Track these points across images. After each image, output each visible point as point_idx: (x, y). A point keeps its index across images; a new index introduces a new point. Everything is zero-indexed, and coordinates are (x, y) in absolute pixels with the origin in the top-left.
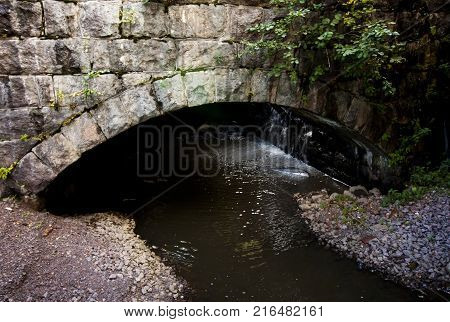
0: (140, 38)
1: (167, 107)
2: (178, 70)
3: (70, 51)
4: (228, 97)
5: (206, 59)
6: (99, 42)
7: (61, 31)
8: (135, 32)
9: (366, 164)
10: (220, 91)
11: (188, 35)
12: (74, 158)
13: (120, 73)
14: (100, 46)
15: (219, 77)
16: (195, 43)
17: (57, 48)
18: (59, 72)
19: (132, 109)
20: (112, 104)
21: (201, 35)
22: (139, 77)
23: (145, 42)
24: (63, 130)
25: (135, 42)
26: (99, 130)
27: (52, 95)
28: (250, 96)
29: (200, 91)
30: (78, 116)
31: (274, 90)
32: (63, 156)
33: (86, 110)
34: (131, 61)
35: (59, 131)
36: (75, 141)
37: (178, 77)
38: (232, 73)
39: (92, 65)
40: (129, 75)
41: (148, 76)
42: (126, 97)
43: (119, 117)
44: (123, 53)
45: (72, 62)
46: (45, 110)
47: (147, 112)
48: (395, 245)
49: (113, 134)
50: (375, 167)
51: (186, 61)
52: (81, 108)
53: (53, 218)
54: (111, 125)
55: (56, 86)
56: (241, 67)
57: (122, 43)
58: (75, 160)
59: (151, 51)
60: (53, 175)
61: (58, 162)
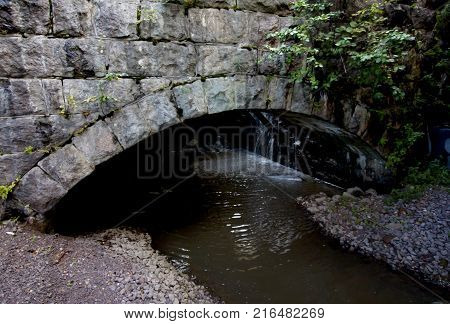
0: (159, 41)
1: (188, 113)
2: (198, 75)
3: (83, 52)
4: (248, 103)
5: (226, 65)
6: (115, 43)
7: (72, 29)
8: (154, 34)
9: (359, 167)
10: (240, 98)
11: (209, 39)
12: (87, 171)
13: (138, 77)
14: (117, 48)
15: (238, 83)
16: (215, 48)
17: (67, 48)
18: (70, 75)
19: (150, 117)
20: (129, 111)
21: (221, 40)
22: (159, 83)
23: (165, 45)
24: (74, 141)
25: (154, 44)
26: (115, 139)
27: (61, 101)
28: (268, 102)
29: (221, 97)
30: (91, 124)
31: (289, 97)
32: (75, 170)
33: (100, 118)
34: (150, 65)
35: (69, 142)
36: (88, 153)
37: (198, 83)
38: (251, 79)
39: (107, 68)
40: (148, 80)
41: (168, 81)
42: (144, 104)
43: (137, 125)
44: (141, 56)
45: (85, 64)
46: (53, 118)
47: (168, 120)
48: (418, 243)
49: (131, 144)
50: (369, 170)
51: (206, 67)
52: (95, 116)
53: (63, 240)
54: (129, 133)
55: (66, 91)
56: (260, 74)
57: (140, 46)
58: (88, 173)
59: (171, 55)
60: (63, 191)
61: (69, 176)
